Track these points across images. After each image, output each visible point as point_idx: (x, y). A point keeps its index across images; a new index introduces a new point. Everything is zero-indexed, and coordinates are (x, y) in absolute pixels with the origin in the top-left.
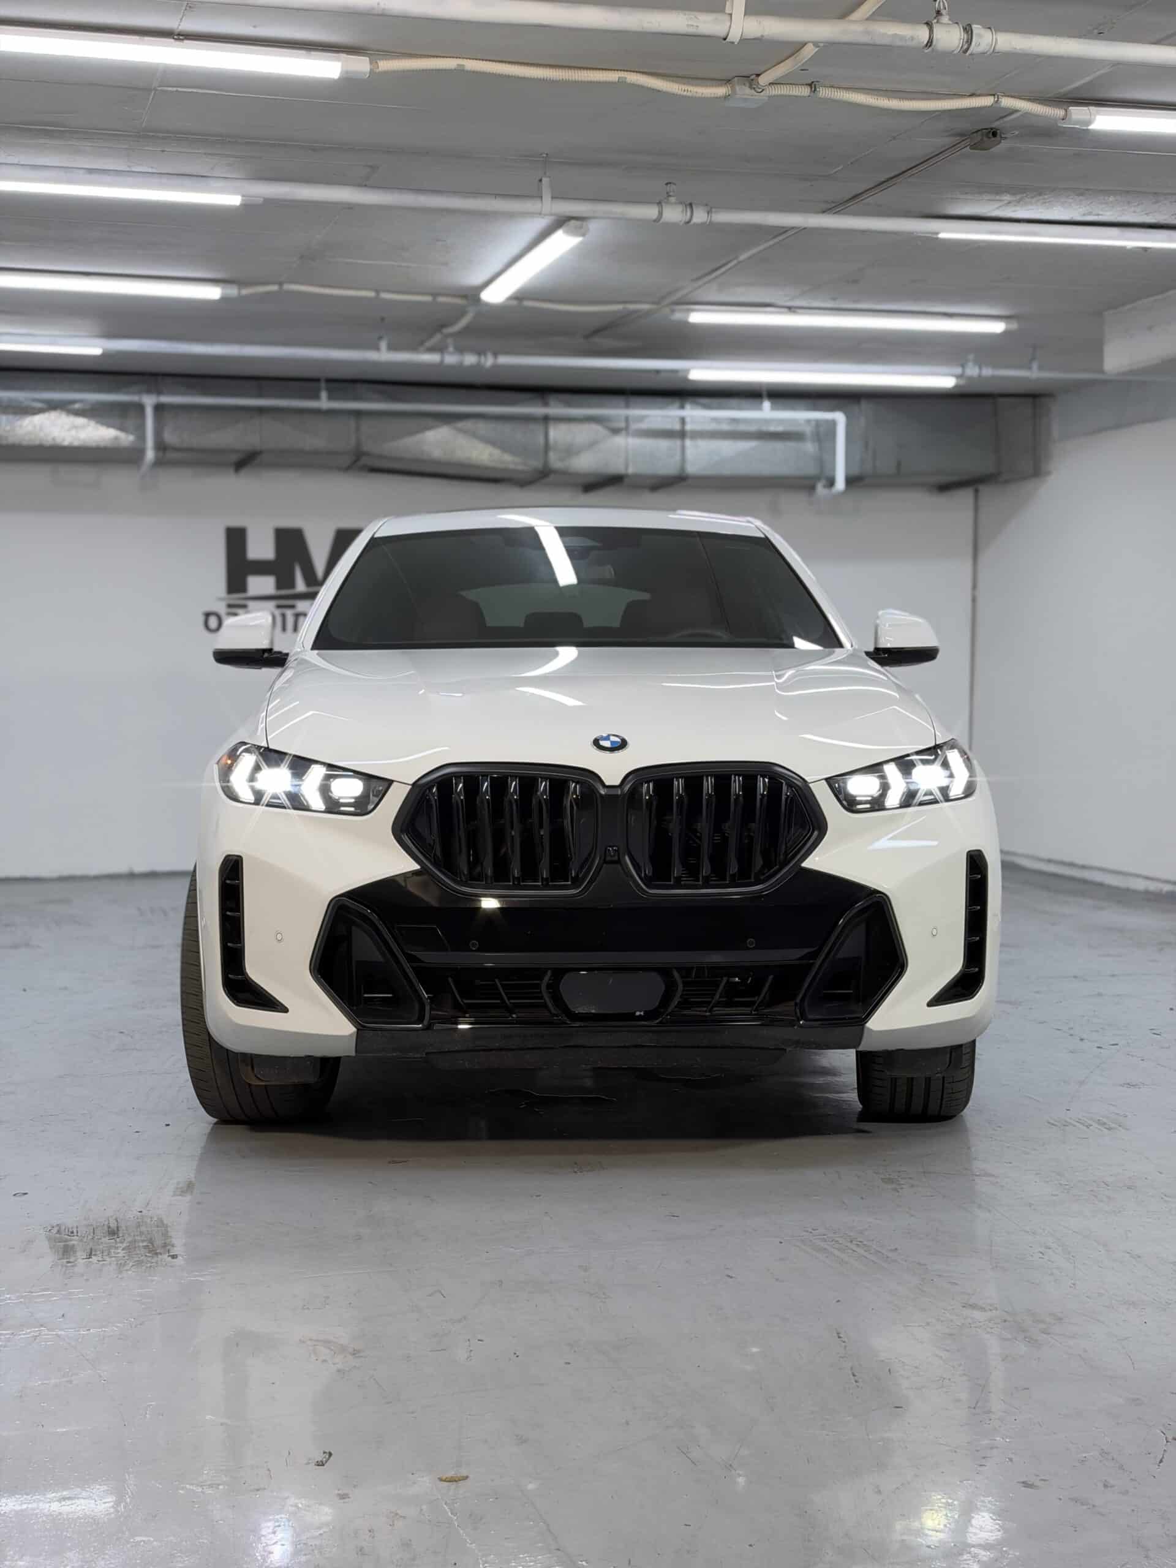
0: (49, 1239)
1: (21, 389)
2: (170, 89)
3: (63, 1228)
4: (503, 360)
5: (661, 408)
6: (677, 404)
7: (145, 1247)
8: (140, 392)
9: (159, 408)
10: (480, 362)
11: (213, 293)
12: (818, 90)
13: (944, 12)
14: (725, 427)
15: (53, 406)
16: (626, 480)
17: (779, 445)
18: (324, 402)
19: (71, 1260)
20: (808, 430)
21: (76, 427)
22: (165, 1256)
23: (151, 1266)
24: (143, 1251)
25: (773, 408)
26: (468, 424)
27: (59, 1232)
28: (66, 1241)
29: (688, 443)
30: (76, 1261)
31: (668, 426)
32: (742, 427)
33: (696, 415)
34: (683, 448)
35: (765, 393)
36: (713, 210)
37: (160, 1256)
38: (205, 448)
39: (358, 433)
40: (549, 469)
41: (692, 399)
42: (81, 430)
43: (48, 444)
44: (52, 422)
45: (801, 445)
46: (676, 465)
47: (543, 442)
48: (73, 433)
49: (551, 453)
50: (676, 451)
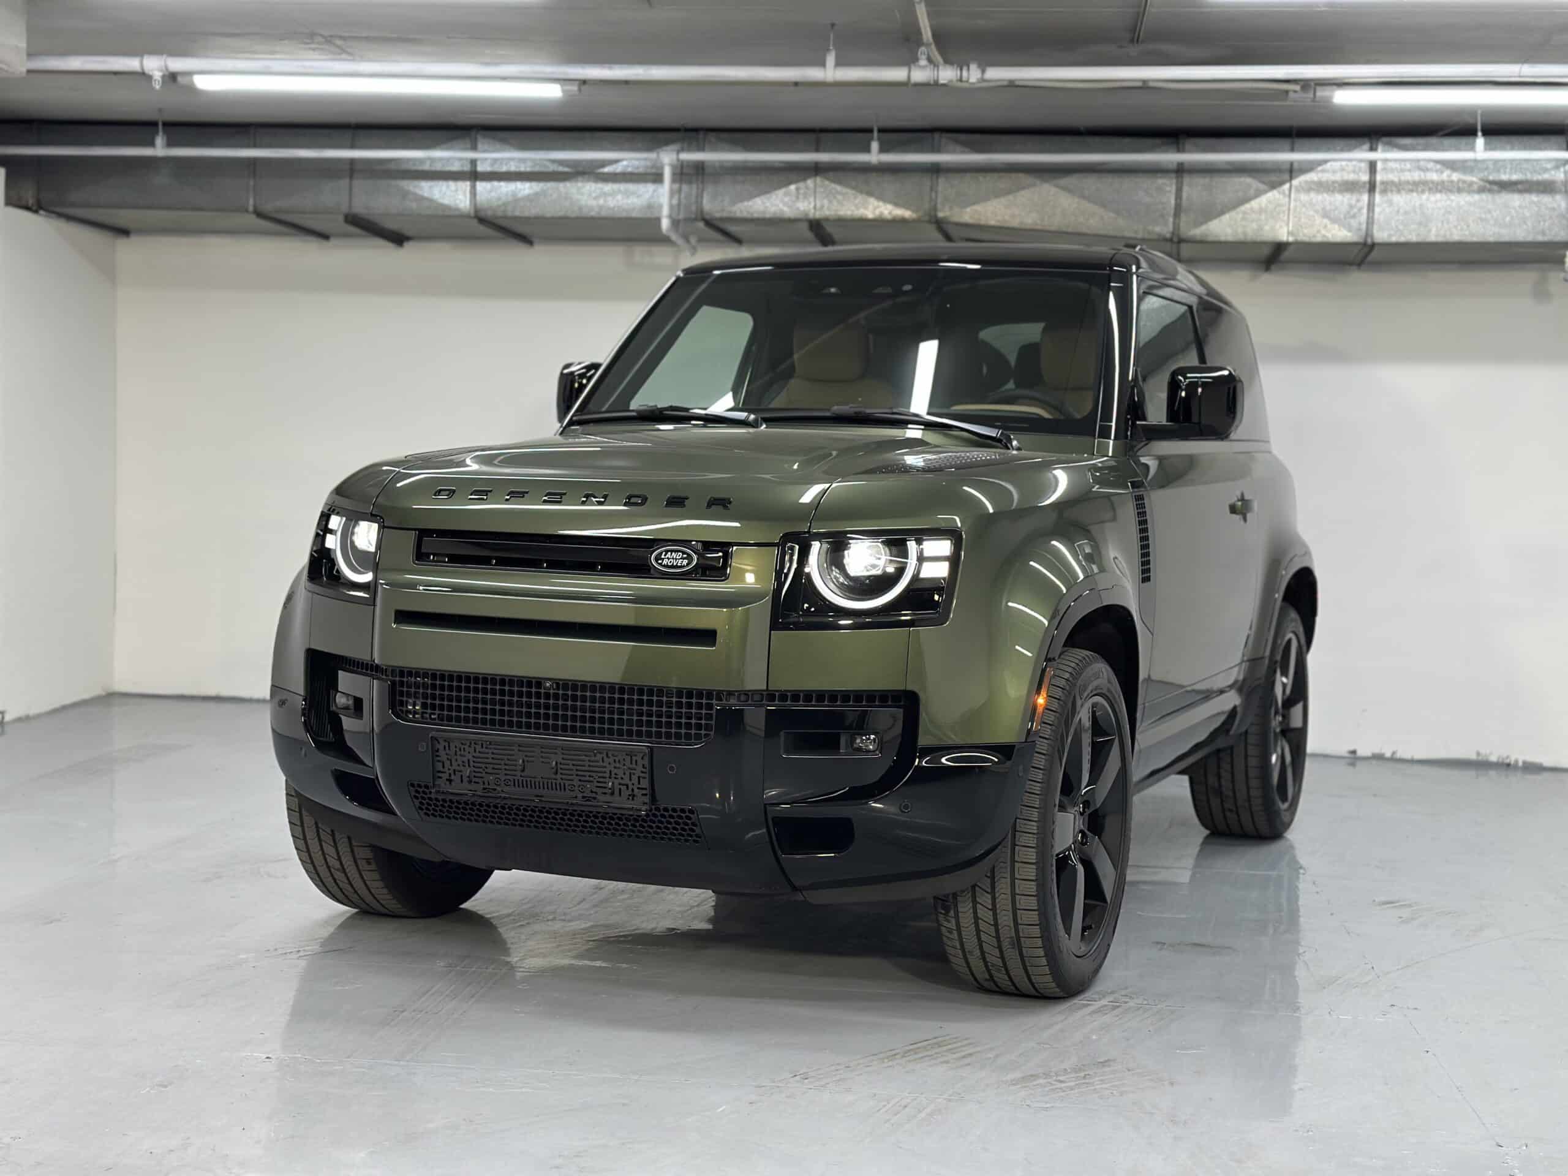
4: (993, 74)
5: (1342, 151)
6: (1367, 146)
9: (678, 168)
10: (961, 77)
16: (1285, 248)
17: (1516, 200)
21: (605, 195)
29: (1378, 198)
31: (1352, 177)
33: (1393, 159)
34: (1371, 206)
35: (1479, 127)
38: (749, 216)
39: (933, 195)
40: (1179, 236)
41: (1385, 139)
42: (610, 199)
43: (573, 215)
44: (579, 189)
45: (1546, 199)
46: (1360, 229)
47: (1173, 202)
48: (601, 202)
49: (1182, 215)
50: (1360, 209)
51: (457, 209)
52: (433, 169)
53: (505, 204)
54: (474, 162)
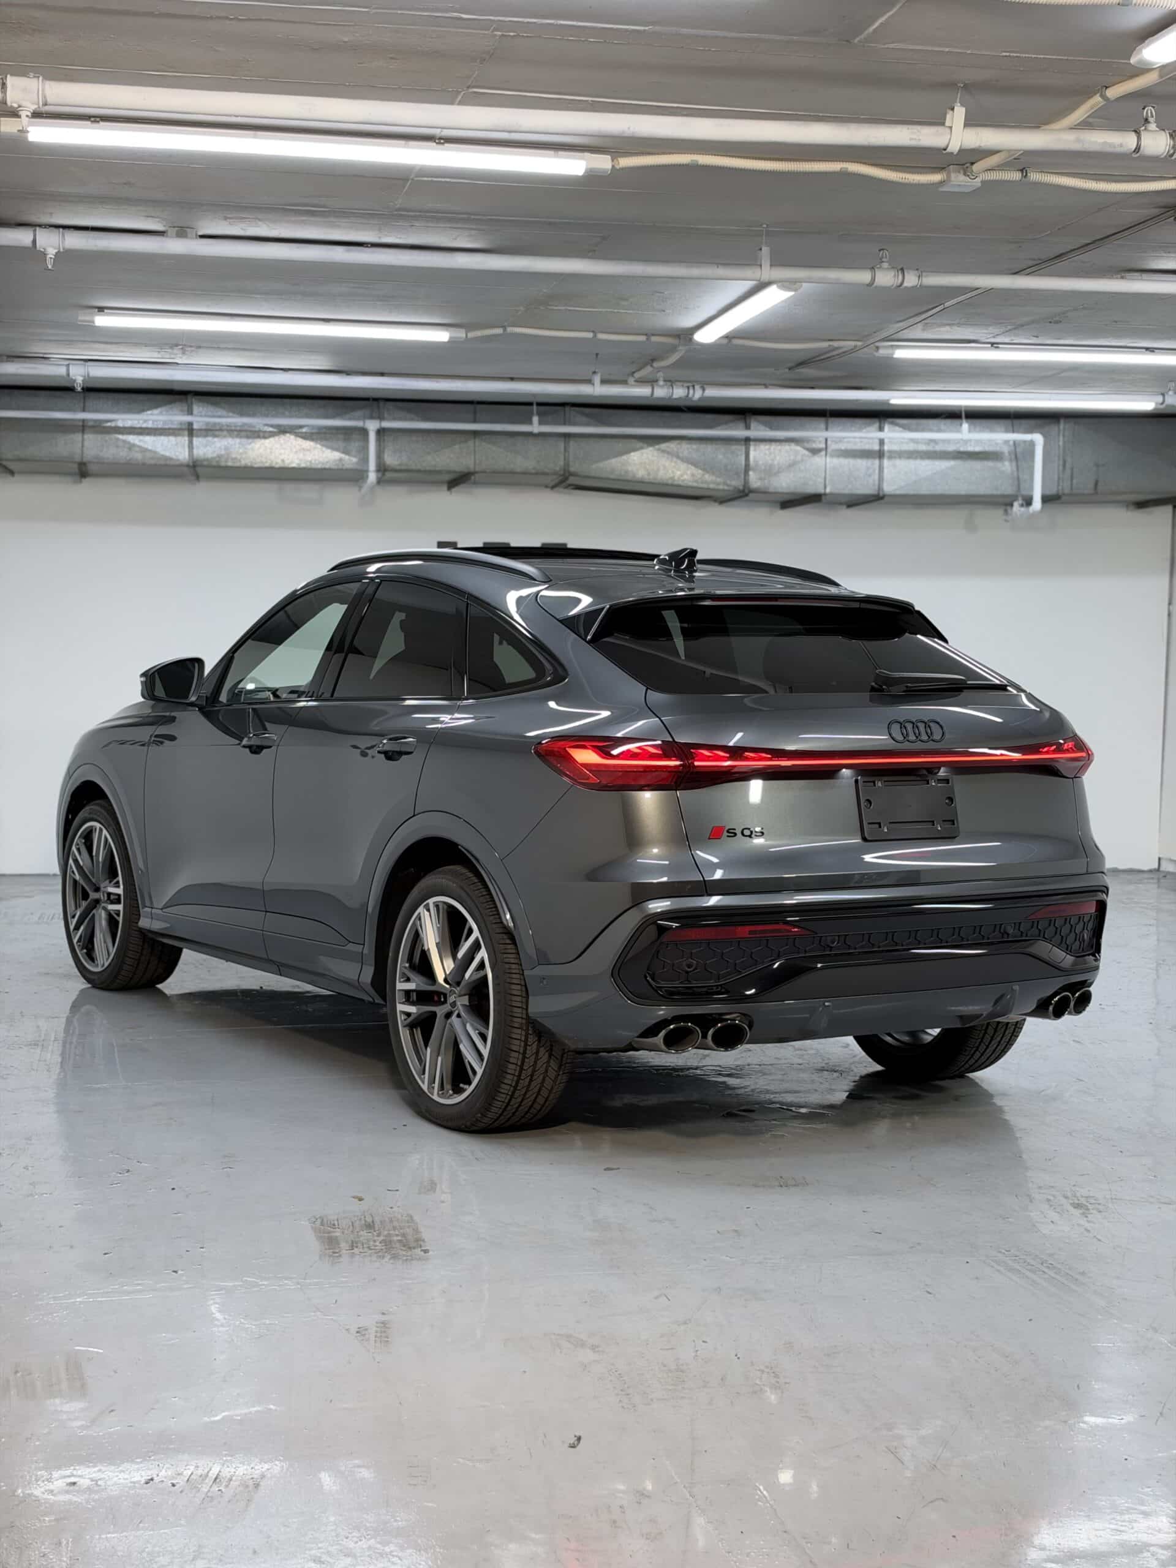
0: (315, 1230)
1: (253, 415)
2: (426, 179)
3: (325, 1220)
4: (713, 392)
5: (860, 430)
6: (877, 425)
7: (400, 1241)
8: (364, 418)
9: (380, 432)
10: (688, 393)
11: (441, 336)
12: (1029, 174)
13: (1151, 120)
14: (923, 447)
15: (282, 431)
16: (823, 497)
17: (977, 465)
18: (536, 427)
19: (337, 1251)
20: (1006, 450)
21: (303, 450)
22: (418, 1251)
23: (407, 1260)
24: (398, 1245)
25: (970, 431)
26: (672, 446)
27: (322, 1224)
28: (329, 1233)
29: (886, 462)
30: (340, 1251)
31: (867, 447)
32: (938, 448)
33: (894, 435)
34: (881, 468)
35: (963, 415)
36: (924, 274)
37: (413, 1250)
38: (422, 469)
39: (567, 455)
40: (749, 488)
41: (890, 420)
42: (308, 453)
43: (277, 466)
44: (281, 445)
45: (999, 465)
46: (874, 485)
47: (743, 462)
48: (301, 456)
49: (751, 473)
50: (874, 471)
51: (178, 460)
52: (155, 426)
53: (220, 456)
54: (190, 424)
